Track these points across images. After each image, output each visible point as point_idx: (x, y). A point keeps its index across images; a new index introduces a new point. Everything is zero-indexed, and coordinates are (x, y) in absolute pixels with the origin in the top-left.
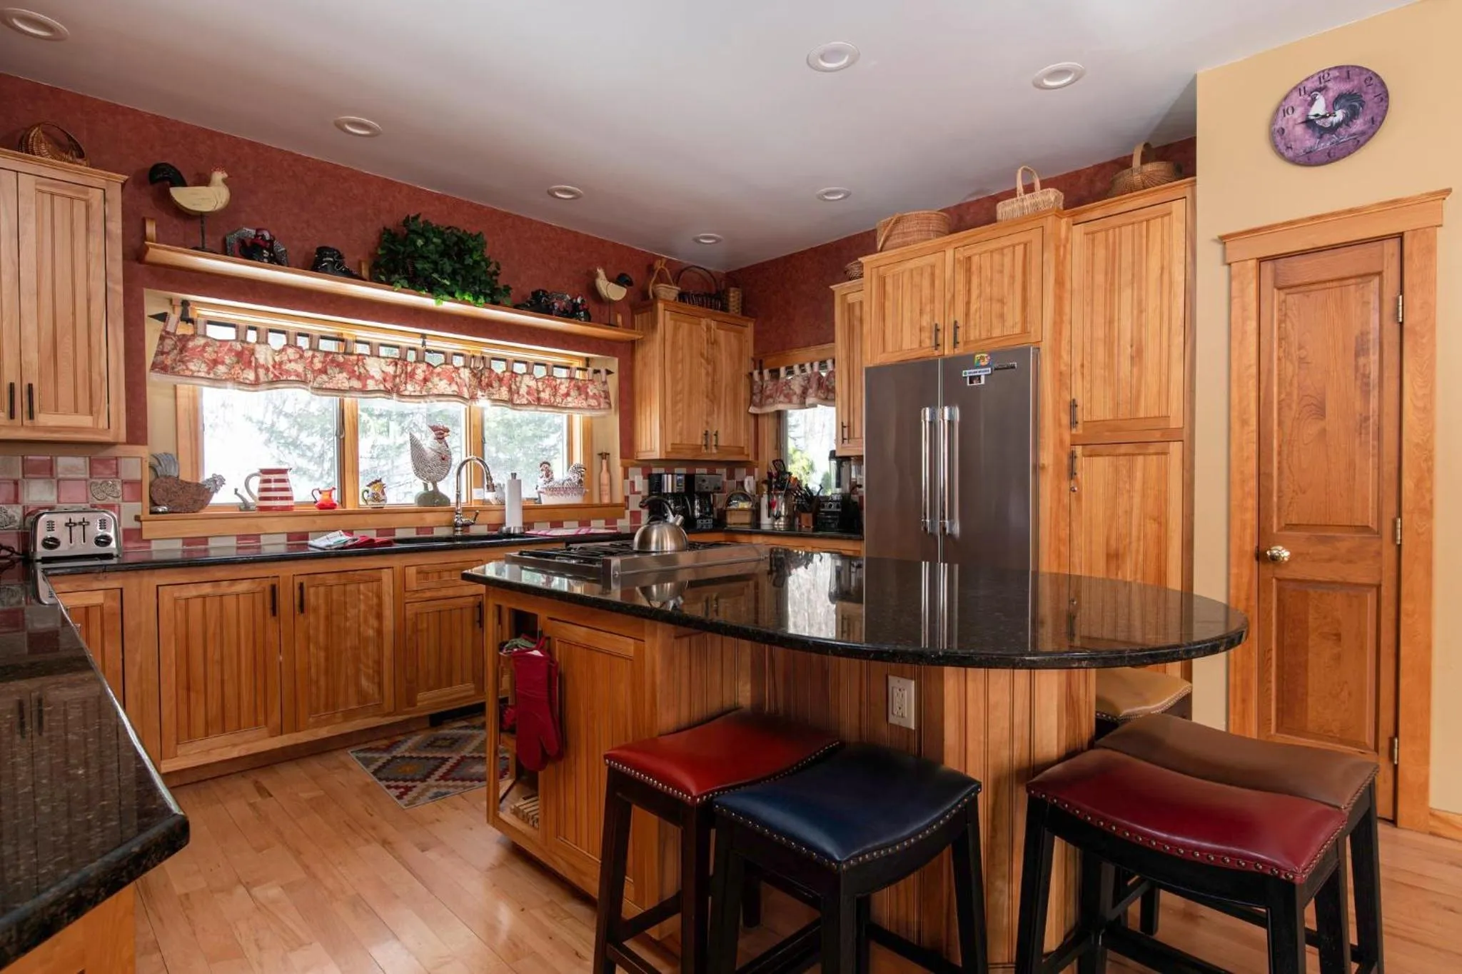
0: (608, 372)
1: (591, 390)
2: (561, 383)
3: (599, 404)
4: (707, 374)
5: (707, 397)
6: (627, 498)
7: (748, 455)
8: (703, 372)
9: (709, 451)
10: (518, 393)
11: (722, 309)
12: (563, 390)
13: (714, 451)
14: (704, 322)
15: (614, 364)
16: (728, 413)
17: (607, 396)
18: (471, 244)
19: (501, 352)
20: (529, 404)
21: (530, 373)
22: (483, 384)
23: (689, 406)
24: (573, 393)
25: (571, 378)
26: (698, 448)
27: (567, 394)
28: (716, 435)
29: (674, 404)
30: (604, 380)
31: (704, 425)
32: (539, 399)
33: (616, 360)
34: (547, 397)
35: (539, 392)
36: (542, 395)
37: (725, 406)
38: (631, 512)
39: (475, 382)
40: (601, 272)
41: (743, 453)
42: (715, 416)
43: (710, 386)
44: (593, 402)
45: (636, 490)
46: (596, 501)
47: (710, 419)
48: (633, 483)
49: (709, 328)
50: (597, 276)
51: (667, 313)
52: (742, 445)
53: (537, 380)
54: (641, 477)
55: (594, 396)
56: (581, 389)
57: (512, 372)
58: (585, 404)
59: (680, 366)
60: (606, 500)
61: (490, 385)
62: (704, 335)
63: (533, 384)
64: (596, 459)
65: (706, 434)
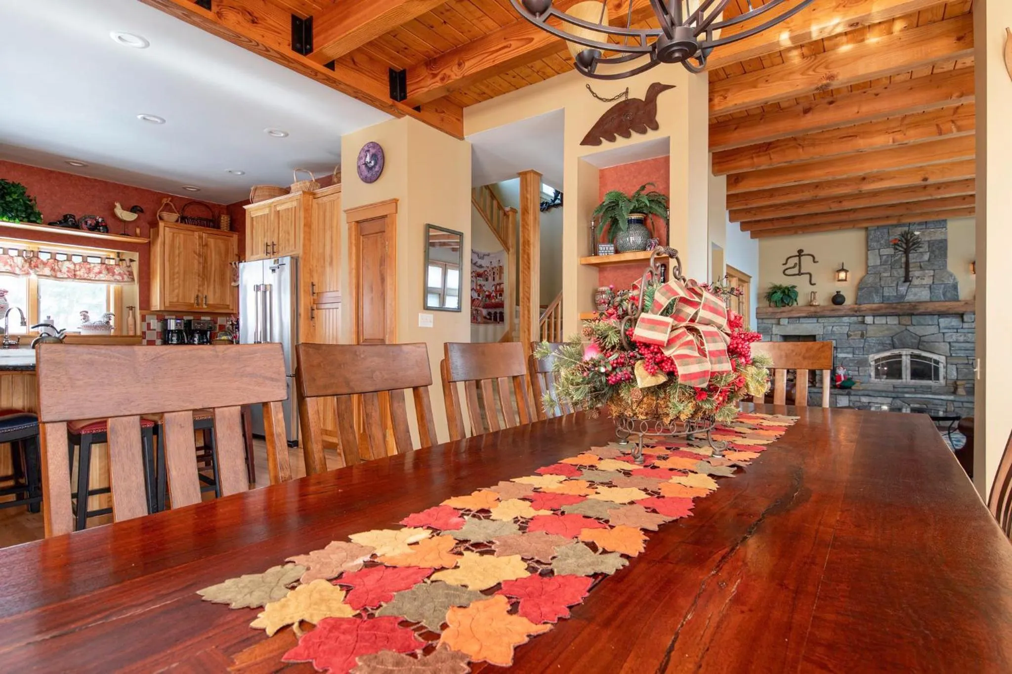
0: (131, 261)
1: (117, 270)
2: (94, 266)
3: (123, 279)
4: (199, 263)
5: (199, 276)
6: (144, 333)
7: (233, 310)
8: (196, 262)
9: (200, 307)
10: (61, 271)
11: (214, 227)
12: (96, 270)
13: (205, 306)
14: (196, 234)
15: (136, 256)
16: (217, 286)
17: (131, 274)
18: (13, 189)
19: (46, 248)
20: (69, 278)
21: (69, 259)
22: (32, 265)
23: (184, 280)
24: (104, 272)
25: (102, 263)
26: (192, 305)
27: (100, 273)
28: (206, 297)
29: (172, 279)
30: (128, 264)
31: (197, 291)
32: (75, 275)
33: (138, 254)
34: (82, 274)
35: (75, 271)
36: (78, 273)
37: (214, 281)
38: (148, 341)
39: (27, 265)
40: (118, 205)
41: (228, 308)
42: (206, 286)
43: (201, 270)
44: (118, 278)
45: (152, 328)
46: (125, 333)
47: (201, 289)
48: (149, 325)
49: (201, 237)
50: (115, 206)
51: (167, 229)
52: (228, 303)
53: (75, 264)
54: (156, 321)
55: (120, 274)
56: (109, 270)
57: (55, 259)
58: (112, 279)
59: (177, 259)
60: (131, 333)
61: (36, 266)
62: (197, 242)
63: (72, 266)
64: (125, 310)
65: (197, 297)
